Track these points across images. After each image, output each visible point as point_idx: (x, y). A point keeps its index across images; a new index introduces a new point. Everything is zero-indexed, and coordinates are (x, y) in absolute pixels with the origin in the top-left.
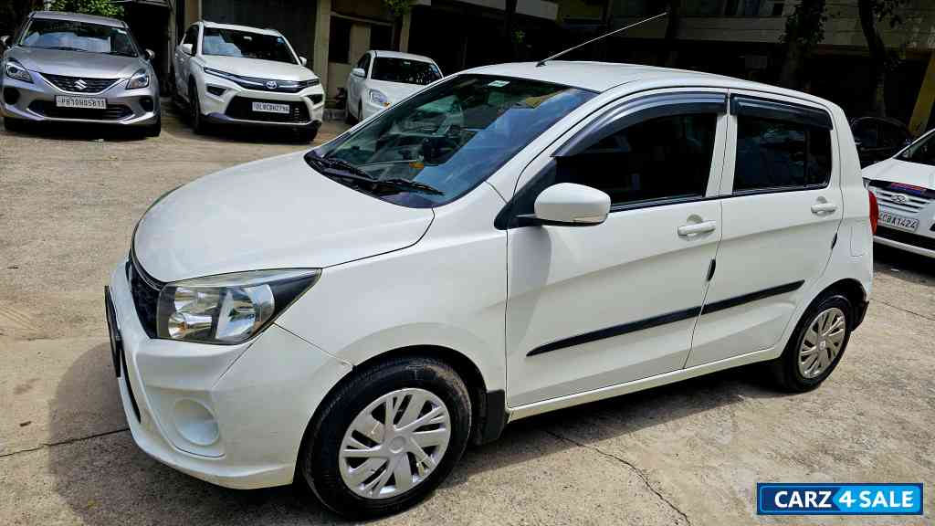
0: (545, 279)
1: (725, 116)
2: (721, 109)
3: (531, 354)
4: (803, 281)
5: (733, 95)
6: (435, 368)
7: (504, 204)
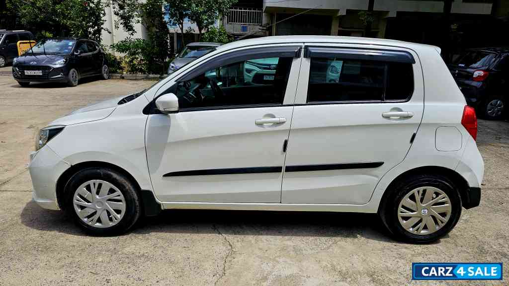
0: (167, 139)
1: (299, 59)
2: (297, 55)
3: (165, 176)
4: (383, 163)
5: (306, 47)
6: (112, 174)
7: (148, 103)
